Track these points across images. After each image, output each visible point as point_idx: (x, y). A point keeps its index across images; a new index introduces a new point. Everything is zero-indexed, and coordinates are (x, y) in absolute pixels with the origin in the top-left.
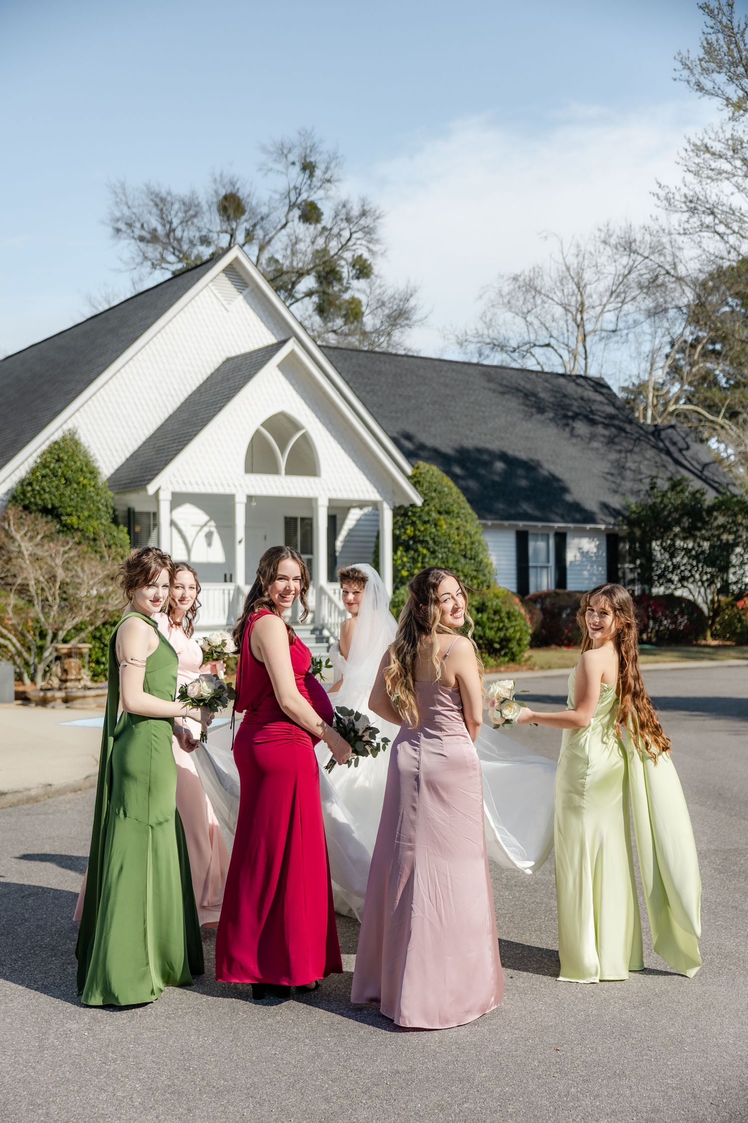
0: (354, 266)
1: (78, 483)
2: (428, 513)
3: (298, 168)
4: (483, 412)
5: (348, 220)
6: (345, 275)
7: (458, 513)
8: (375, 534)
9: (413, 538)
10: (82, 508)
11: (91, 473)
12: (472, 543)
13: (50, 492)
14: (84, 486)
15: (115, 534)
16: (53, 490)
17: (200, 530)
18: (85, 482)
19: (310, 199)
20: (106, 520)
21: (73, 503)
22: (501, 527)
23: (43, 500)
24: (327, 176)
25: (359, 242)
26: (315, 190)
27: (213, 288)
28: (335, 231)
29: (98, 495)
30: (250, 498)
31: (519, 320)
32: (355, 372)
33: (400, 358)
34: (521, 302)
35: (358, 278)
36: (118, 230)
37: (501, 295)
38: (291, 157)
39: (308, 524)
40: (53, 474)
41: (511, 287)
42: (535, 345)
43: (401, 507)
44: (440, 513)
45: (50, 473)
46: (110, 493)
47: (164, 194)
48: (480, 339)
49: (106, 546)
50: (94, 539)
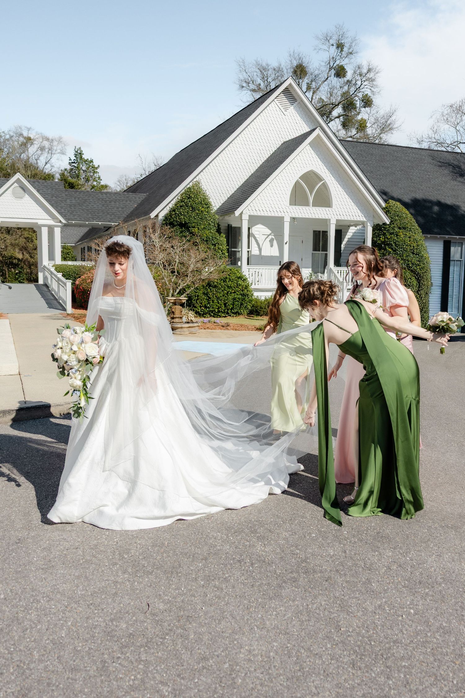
0: (363, 101)
1: (199, 210)
2: (393, 228)
3: (335, 47)
4: (429, 175)
5: (361, 75)
6: (358, 105)
7: (410, 229)
8: (363, 241)
9: (383, 243)
10: (200, 224)
11: (206, 204)
12: (418, 246)
13: (184, 215)
14: (201, 211)
15: (218, 238)
16: (186, 214)
17: (267, 237)
18: (203, 209)
19: (341, 64)
20: (214, 230)
21: (196, 221)
22: (436, 238)
23: (180, 219)
24: (350, 51)
25: (366, 87)
26: (343, 59)
27: (277, 102)
28: (354, 82)
29: (209, 217)
31: (452, 129)
32: (358, 154)
33: (384, 146)
34: (454, 119)
35: (365, 107)
36: (243, 87)
37: (443, 115)
38: (332, 42)
39: (325, 234)
40: (186, 205)
41: (449, 111)
42: (460, 143)
43: (378, 225)
44: (400, 228)
45: (184, 204)
46: (217, 216)
47: (264, 64)
48: (430, 140)
49: (213, 245)
50: (207, 241)
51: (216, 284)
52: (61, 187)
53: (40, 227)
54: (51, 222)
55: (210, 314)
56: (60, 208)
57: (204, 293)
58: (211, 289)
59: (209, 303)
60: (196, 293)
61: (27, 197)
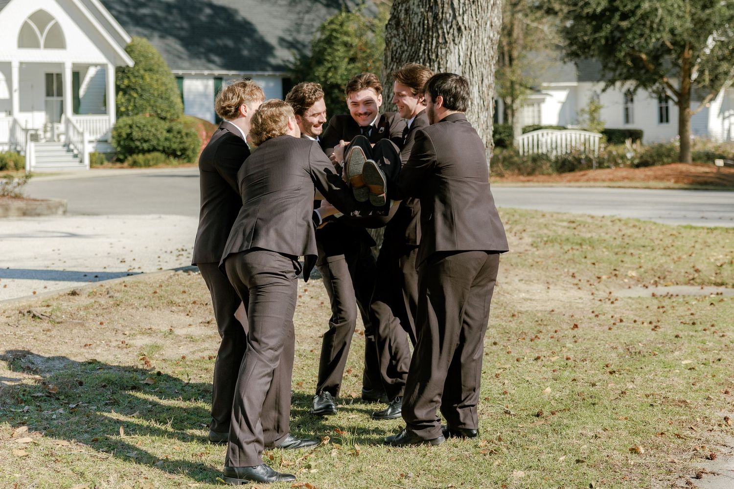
2: (138, 71)
7: (157, 71)
9: (128, 87)
22: (203, 76)
30: (21, 63)
43: (120, 67)
44: (145, 70)
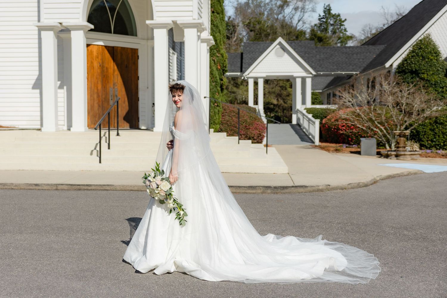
1: (428, 59)
10: (429, 70)
11: (435, 53)
13: (415, 64)
14: (431, 60)
15: (446, 82)
16: (416, 62)
18: (432, 58)
20: (442, 75)
21: (424, 68)
23: (411, 67)
29: (438, 64)
40: (417, 55)
45: (415, 55)
46: (446, 63)
49: (441, 88)
50: (435, 85)
51: (442, 121)
52: (312, 45)
53: (295, 78)
54: (304, 74)
55: (436, 147)
56: (311, 63)
57: (431, 130)
58: (437, 126)
59: (435, 138)
60: (424, 129)
61: (286, 55)
